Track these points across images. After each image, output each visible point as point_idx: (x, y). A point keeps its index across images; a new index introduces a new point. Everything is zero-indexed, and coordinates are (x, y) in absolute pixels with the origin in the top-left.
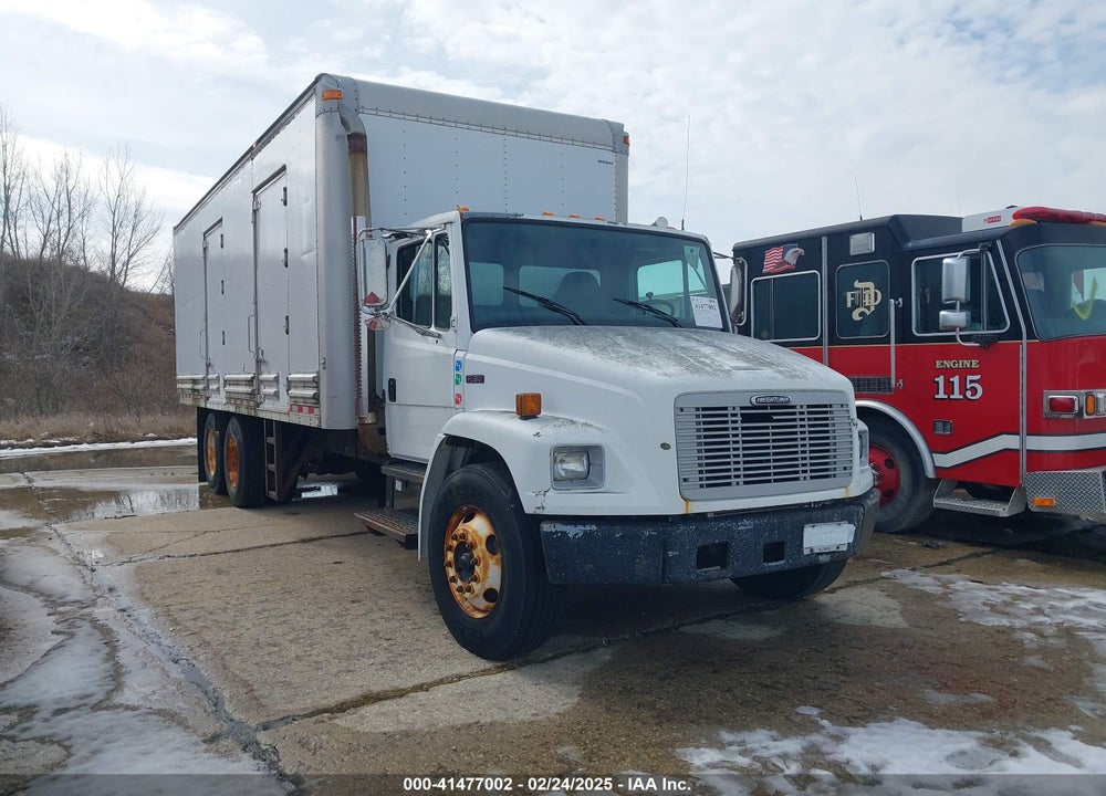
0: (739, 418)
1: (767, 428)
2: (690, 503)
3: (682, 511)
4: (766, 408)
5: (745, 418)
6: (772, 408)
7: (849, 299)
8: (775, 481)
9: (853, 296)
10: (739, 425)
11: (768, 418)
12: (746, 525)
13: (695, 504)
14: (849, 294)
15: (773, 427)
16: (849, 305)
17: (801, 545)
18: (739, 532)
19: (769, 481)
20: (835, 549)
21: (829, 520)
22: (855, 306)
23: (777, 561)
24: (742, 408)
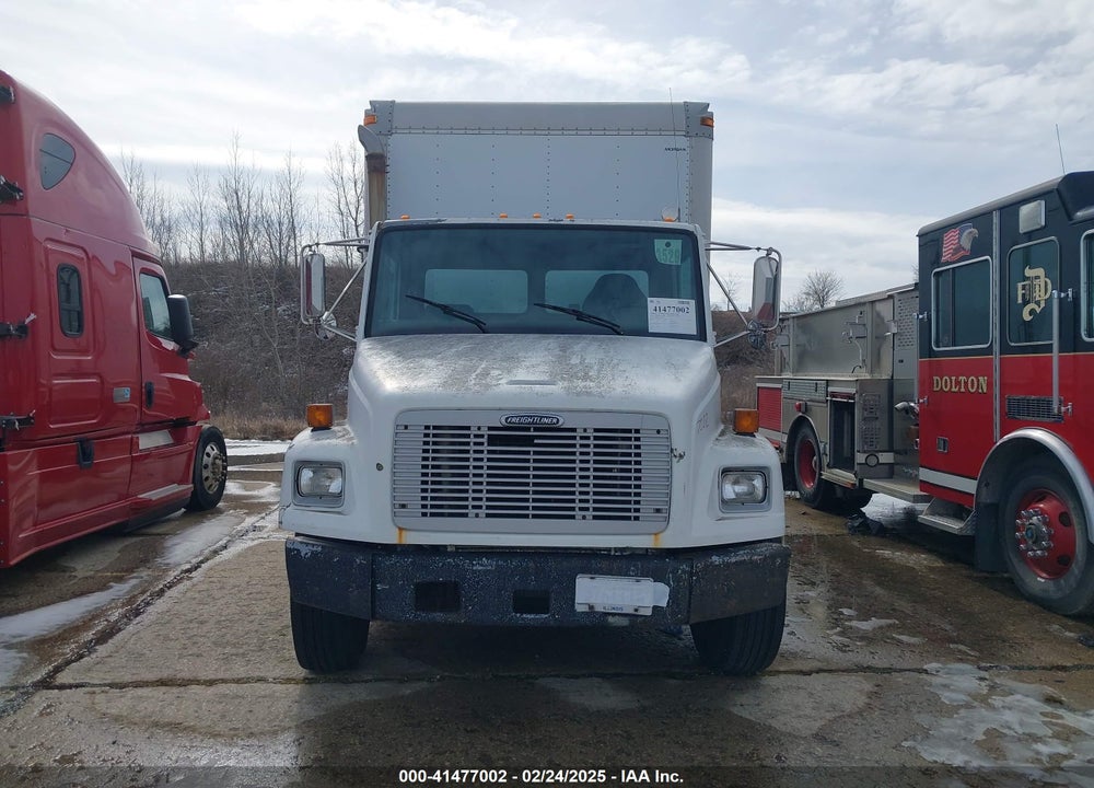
0: (484, 440)
1: (528, 453)
2: (404, 533)
3: (394, 541)
4: (528, 429)
5: (492, 440)
6: (536, 430)
7: (1020, 292)
8: (534, 516)
9: (1024, 287)
10: (485, 448)
11: (529, 441)
12: (484, 565)
13: (413, 533)
14: (1020, 285)
15: (536, 453)
16: (1020, 301)
17: (573, 599)
18: (474, 572)
19: (526, 516)
20: (632, 612)
21: (622, 573)
22: (1026, 302)
23: (537, 613)
24: (490, 429)
